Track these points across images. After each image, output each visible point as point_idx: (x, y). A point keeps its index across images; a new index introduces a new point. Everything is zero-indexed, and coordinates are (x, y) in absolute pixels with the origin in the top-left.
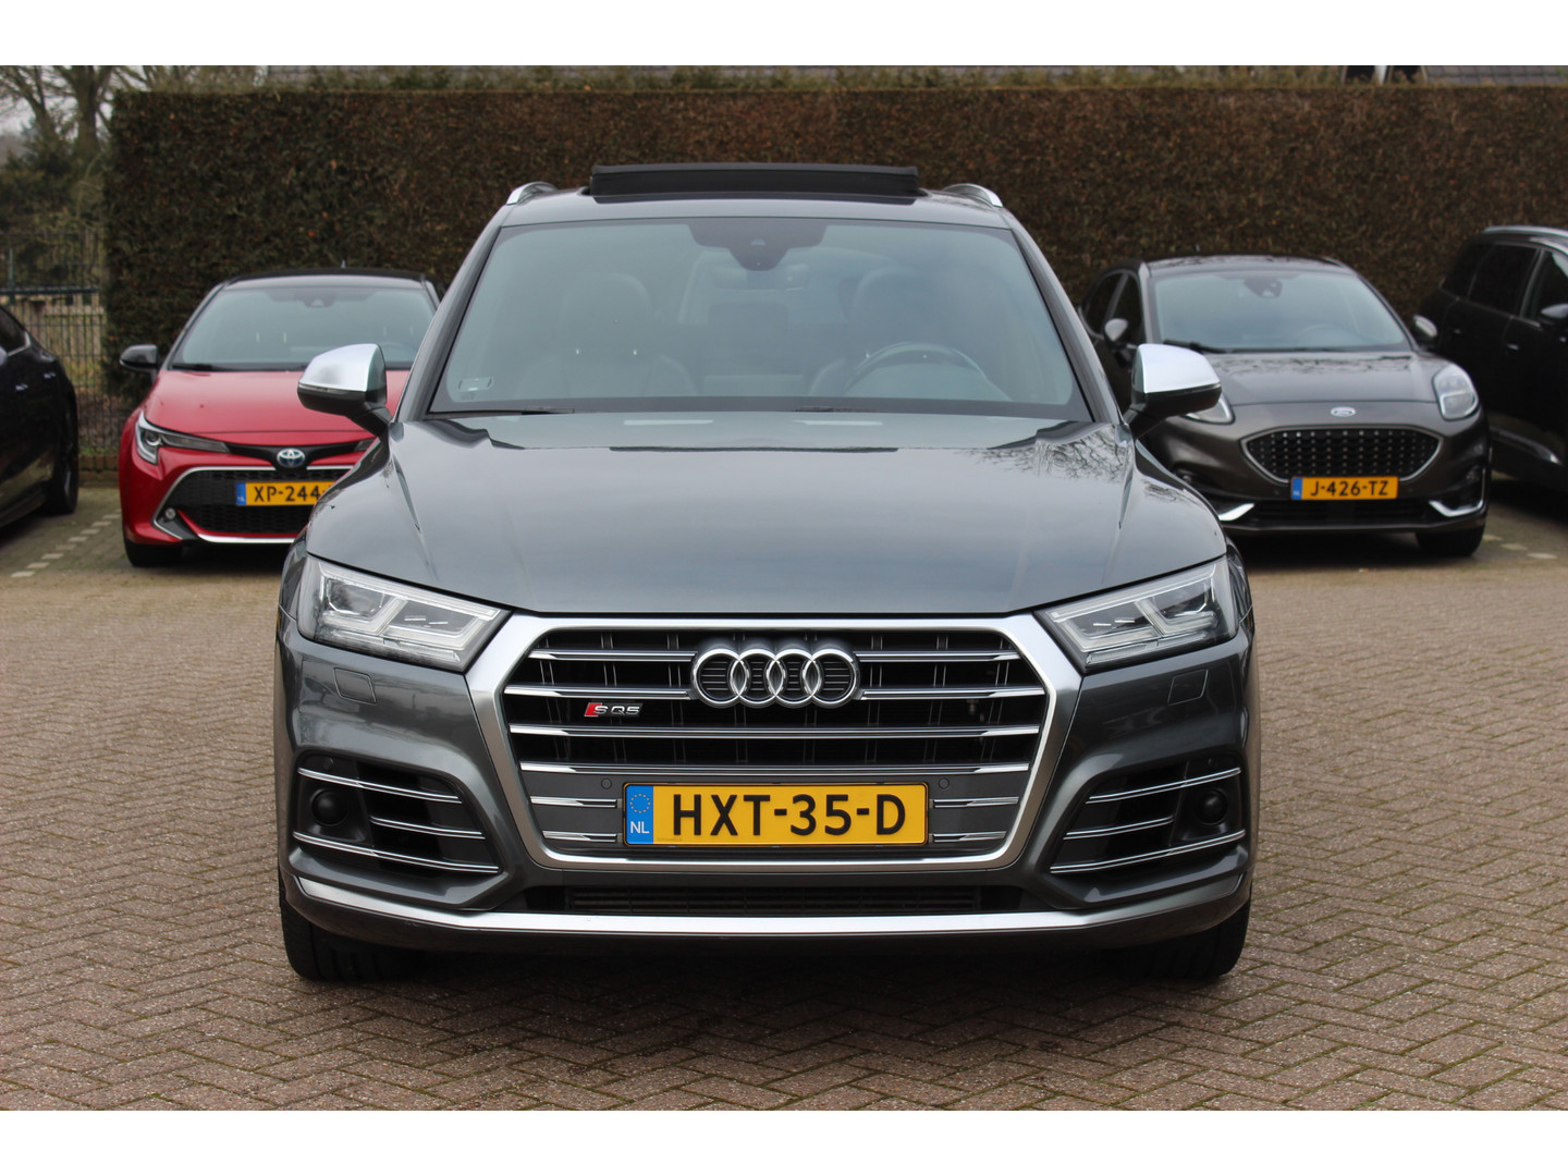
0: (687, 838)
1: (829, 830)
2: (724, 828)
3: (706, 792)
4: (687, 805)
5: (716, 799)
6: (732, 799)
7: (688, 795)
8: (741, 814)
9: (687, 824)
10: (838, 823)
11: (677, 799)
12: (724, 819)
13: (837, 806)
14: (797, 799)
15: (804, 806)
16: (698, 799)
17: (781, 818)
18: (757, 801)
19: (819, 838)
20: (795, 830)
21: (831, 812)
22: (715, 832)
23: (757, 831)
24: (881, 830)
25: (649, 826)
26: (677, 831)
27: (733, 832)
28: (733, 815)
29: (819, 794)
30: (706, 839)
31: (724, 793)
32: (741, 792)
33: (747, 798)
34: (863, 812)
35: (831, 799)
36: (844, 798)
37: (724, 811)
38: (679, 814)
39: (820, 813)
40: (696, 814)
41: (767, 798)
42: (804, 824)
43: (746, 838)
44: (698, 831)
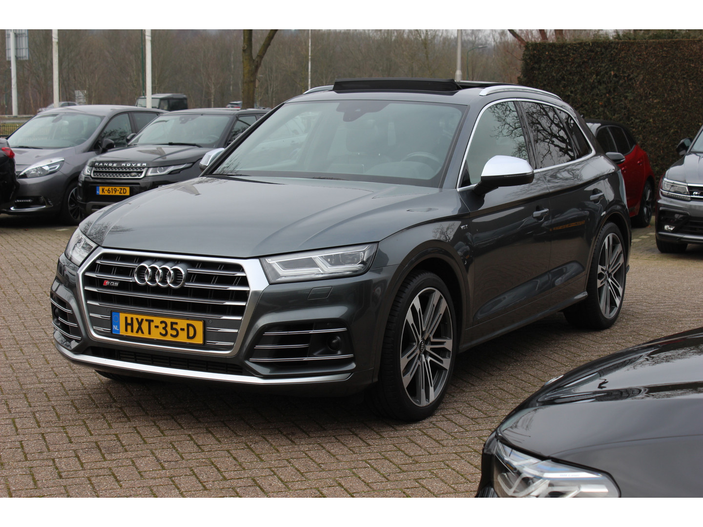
0: (129, 334)
1: (172, 335)
2: (140, 331)
3: (135, 316)
4: (129, 321)
5: (137, 319)
6: (142, 320)
7: (129, 317)
8: (145, 326)
9: (129, 328)
10: (174, 333)
11: (126, 318)
12: (140, 328)
13: (174, 326)
14: (162, 322)
15: (164, 325)
16: (132, 319)
17: (156, 329)
18: (150, 321)
19: (168, 338)
20: (161, 334)
21: (172, 328)
22: (137, 332)
23: (150, 333)
24: (188, 337)
25: (119, 328)
26: (126, 330)
27: (142, 332)
28: (142, 326)
29: (169, 321)
30: (134, 335)
31: (140, 317)
32: (145, 317)
33: (147, 320)
34: (182, 329)
35: (172, 324)
36: (176, 323)
37: (140, 323)
38: (127, 324)
39: (169, 328)
40: (132, 324)
41: (153, 321)
42: (164, 332)
43: (146, 335)
44: (132, 331)
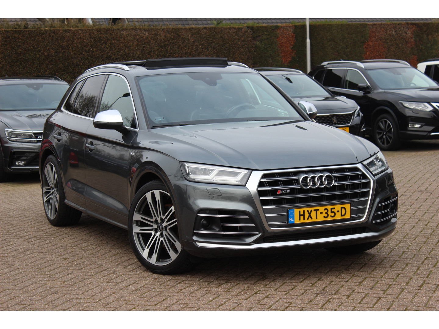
0: (302, 221)
1: (331, 216)
2: (310, 218)
3: (306, 209)
4: (302, 213)
5: (308, 211)
6: (311, 211)
7: (302, 210)
8: (313, 214)
9: (302, 217)
10: (333, 214)
11: (300, 212)
12: (310, 216)
13: (333, 210)
14: (325, 210)
15: (326, 211)
16: (304, 211)
17: (321, 214)
18: (316, 211)
19: (329, 218)
20: (324, 217)
21: (332, 212)
22: (308, 219)
23: (317, 218)
24: (342, 215)
25: (294, 219)
26: (300, 219)
27: (312, 219)
28: (311, 215)
29: (329, 208)
30: (306, 221)
31: (310, 209)
32: (313, 209)
33: (314, 210)
34: (338, 211)
35: (332, 209)
36: (334, 208)
37: (310, 214)
38: (300, 215)
39: (329, 212)
40: (304, 215)
41: (318, 210)
42: (326, 215)
43: (314, 220)
44: (304, 219)
